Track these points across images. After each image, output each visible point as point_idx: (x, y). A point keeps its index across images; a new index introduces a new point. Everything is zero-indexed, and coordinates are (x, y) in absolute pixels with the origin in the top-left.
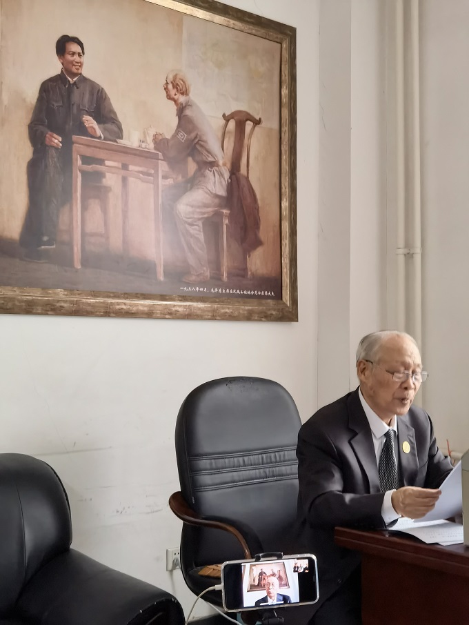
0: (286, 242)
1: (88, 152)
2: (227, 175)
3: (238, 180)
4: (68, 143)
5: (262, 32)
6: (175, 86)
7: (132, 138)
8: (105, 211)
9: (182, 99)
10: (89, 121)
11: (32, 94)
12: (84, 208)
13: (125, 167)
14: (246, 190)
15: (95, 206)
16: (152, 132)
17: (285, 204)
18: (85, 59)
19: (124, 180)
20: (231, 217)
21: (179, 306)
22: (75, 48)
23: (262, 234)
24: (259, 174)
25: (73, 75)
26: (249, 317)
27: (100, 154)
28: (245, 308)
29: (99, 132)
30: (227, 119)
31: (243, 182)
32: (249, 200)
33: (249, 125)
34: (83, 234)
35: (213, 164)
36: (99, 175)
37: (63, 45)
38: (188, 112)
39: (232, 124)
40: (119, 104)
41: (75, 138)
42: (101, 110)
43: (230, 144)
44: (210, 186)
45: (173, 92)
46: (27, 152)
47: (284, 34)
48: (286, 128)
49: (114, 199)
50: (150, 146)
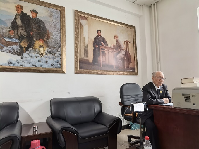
0: (136, 62)
1: (102, 48)
2: (125, 51)
3: (127, 52)
4: (99, 47)
5: (130, 27)
6: (116, 37)
7: (109, 46)
8: (105, 57)
9: (117, 39)
10: (102, 43)
11: (93, 39)
12: (102, 57)
13: (108, 50)
14: (128, 53)
15: (104, 57)
16: (112, 44)
17: (135, 55)
18: (101, 33)
19: (108, 52)
20: (126, 58)
21: (118, 73)
22: (100, 31)
23: (131, 61)
24: (131, 51)
25: (100, 36)
26: (130, 75)
27: (104, 48)
28: (129, 73)
29: (104, 45)
30: (125, 42)
31: (128, 52)
32: (129, 55)
33: (128, 43)
34: (102, 61)
35: (123, 49)
36: (104, 52)
37: (98, 31)
38: (118, 41)
39: (125, 43)
40: (107, 40)
41: (100, 46)
42: (104, 41)
43: (125, 46)
44: (122, 53)
45: (116, 38)
46: (93, 48)
47: (133, 28)
48: (135, 43)
49: (107, 55)
50: (112, 47)
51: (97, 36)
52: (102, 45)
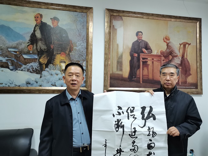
0: (199, 74)
1: (144, 57)
2: (181, 58)
3: (184, 59)
5: (191, 21)
7: (155, 52)
8: (148, 70)
9: (168, 41)
10: (144, 50)
11: (130, 45)
12: (143, 69)
13: (153, 59)
14: (186, 62)
15: (145, 69)
16: (160, 50)
17: (198, 64)
18: (143, 36)
19: (153, 62)
20: (182, 69)
23: (191, 72)
24: (191, 57)
25: (140, 40)
27: (146, 57)
28: (186, 91)
29: (146, 52)
30: (181, 45)
31: (185, 60)
32: (187, 64)
33: (187, 45)
34: (143, 75)
35: (176, 56)
36: (147, 62)
39: (182, 46)
41: (140, 54)
43: (181, 51)
44: (176, 62)
45: (165, 40)
46: (129, 58)
47: (197, 21)
48: (198, 45)
49: (150, 67)
50: (159, 54)
51: (137, 41)
52: (143, 52)
